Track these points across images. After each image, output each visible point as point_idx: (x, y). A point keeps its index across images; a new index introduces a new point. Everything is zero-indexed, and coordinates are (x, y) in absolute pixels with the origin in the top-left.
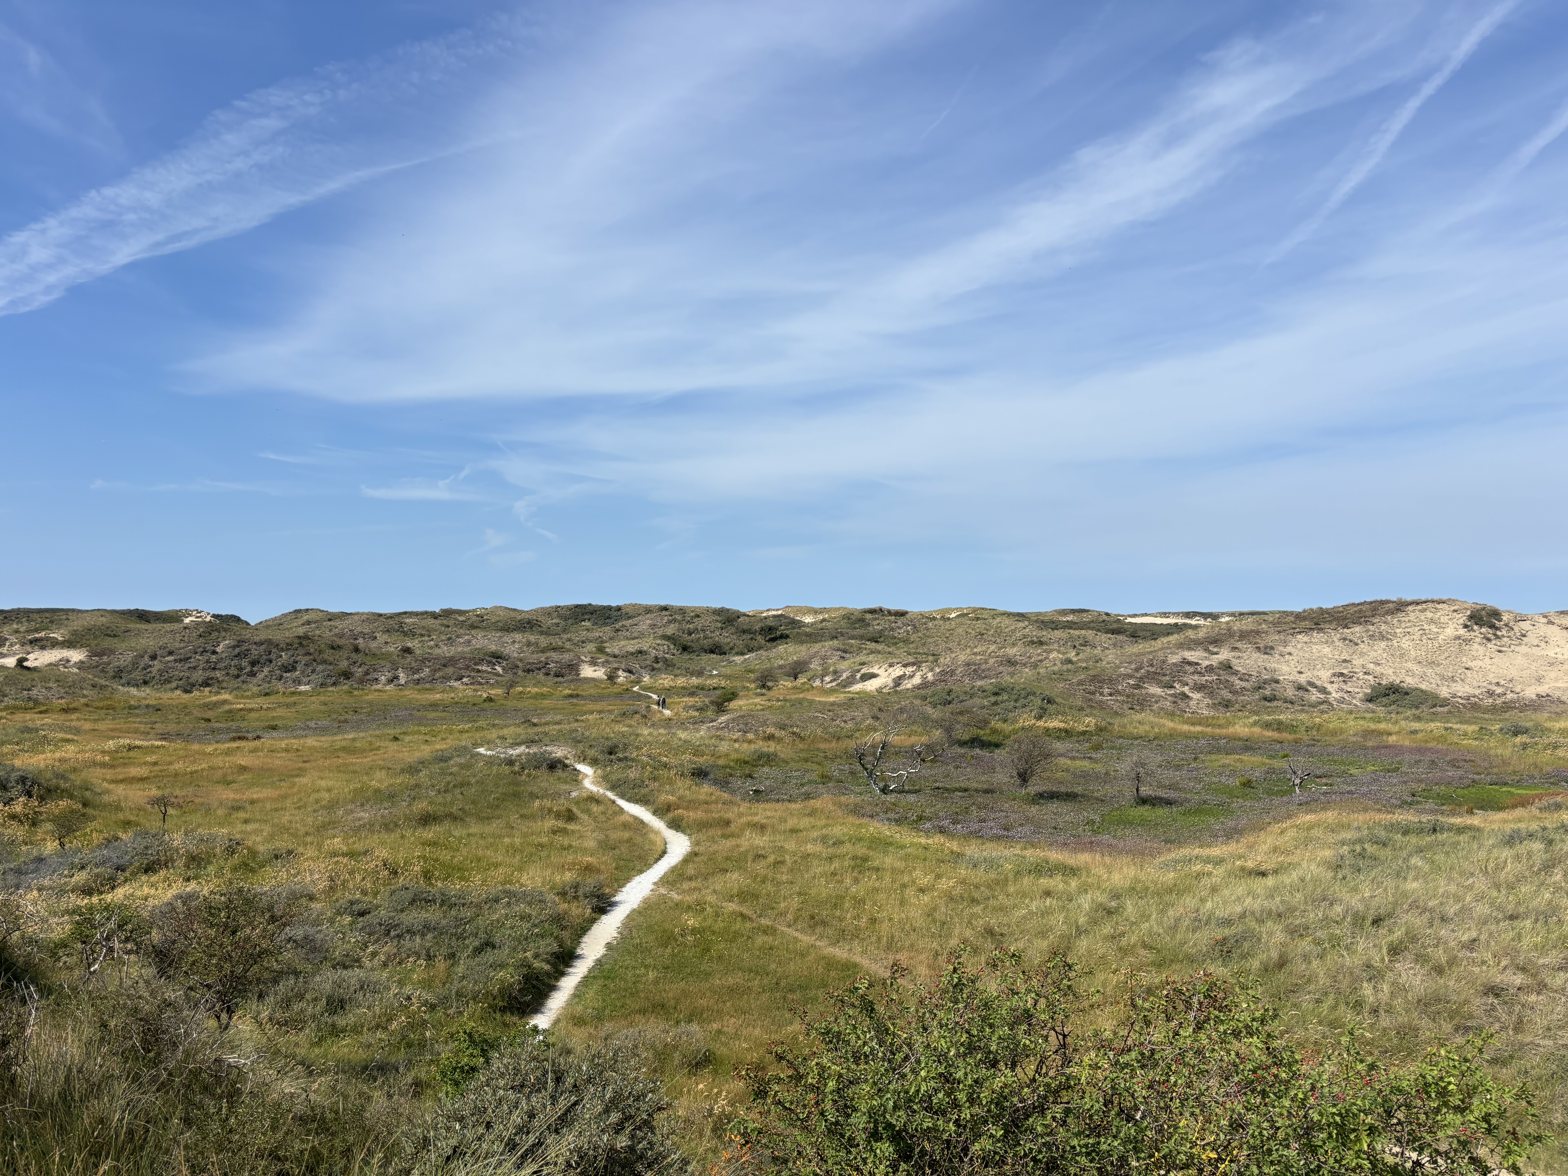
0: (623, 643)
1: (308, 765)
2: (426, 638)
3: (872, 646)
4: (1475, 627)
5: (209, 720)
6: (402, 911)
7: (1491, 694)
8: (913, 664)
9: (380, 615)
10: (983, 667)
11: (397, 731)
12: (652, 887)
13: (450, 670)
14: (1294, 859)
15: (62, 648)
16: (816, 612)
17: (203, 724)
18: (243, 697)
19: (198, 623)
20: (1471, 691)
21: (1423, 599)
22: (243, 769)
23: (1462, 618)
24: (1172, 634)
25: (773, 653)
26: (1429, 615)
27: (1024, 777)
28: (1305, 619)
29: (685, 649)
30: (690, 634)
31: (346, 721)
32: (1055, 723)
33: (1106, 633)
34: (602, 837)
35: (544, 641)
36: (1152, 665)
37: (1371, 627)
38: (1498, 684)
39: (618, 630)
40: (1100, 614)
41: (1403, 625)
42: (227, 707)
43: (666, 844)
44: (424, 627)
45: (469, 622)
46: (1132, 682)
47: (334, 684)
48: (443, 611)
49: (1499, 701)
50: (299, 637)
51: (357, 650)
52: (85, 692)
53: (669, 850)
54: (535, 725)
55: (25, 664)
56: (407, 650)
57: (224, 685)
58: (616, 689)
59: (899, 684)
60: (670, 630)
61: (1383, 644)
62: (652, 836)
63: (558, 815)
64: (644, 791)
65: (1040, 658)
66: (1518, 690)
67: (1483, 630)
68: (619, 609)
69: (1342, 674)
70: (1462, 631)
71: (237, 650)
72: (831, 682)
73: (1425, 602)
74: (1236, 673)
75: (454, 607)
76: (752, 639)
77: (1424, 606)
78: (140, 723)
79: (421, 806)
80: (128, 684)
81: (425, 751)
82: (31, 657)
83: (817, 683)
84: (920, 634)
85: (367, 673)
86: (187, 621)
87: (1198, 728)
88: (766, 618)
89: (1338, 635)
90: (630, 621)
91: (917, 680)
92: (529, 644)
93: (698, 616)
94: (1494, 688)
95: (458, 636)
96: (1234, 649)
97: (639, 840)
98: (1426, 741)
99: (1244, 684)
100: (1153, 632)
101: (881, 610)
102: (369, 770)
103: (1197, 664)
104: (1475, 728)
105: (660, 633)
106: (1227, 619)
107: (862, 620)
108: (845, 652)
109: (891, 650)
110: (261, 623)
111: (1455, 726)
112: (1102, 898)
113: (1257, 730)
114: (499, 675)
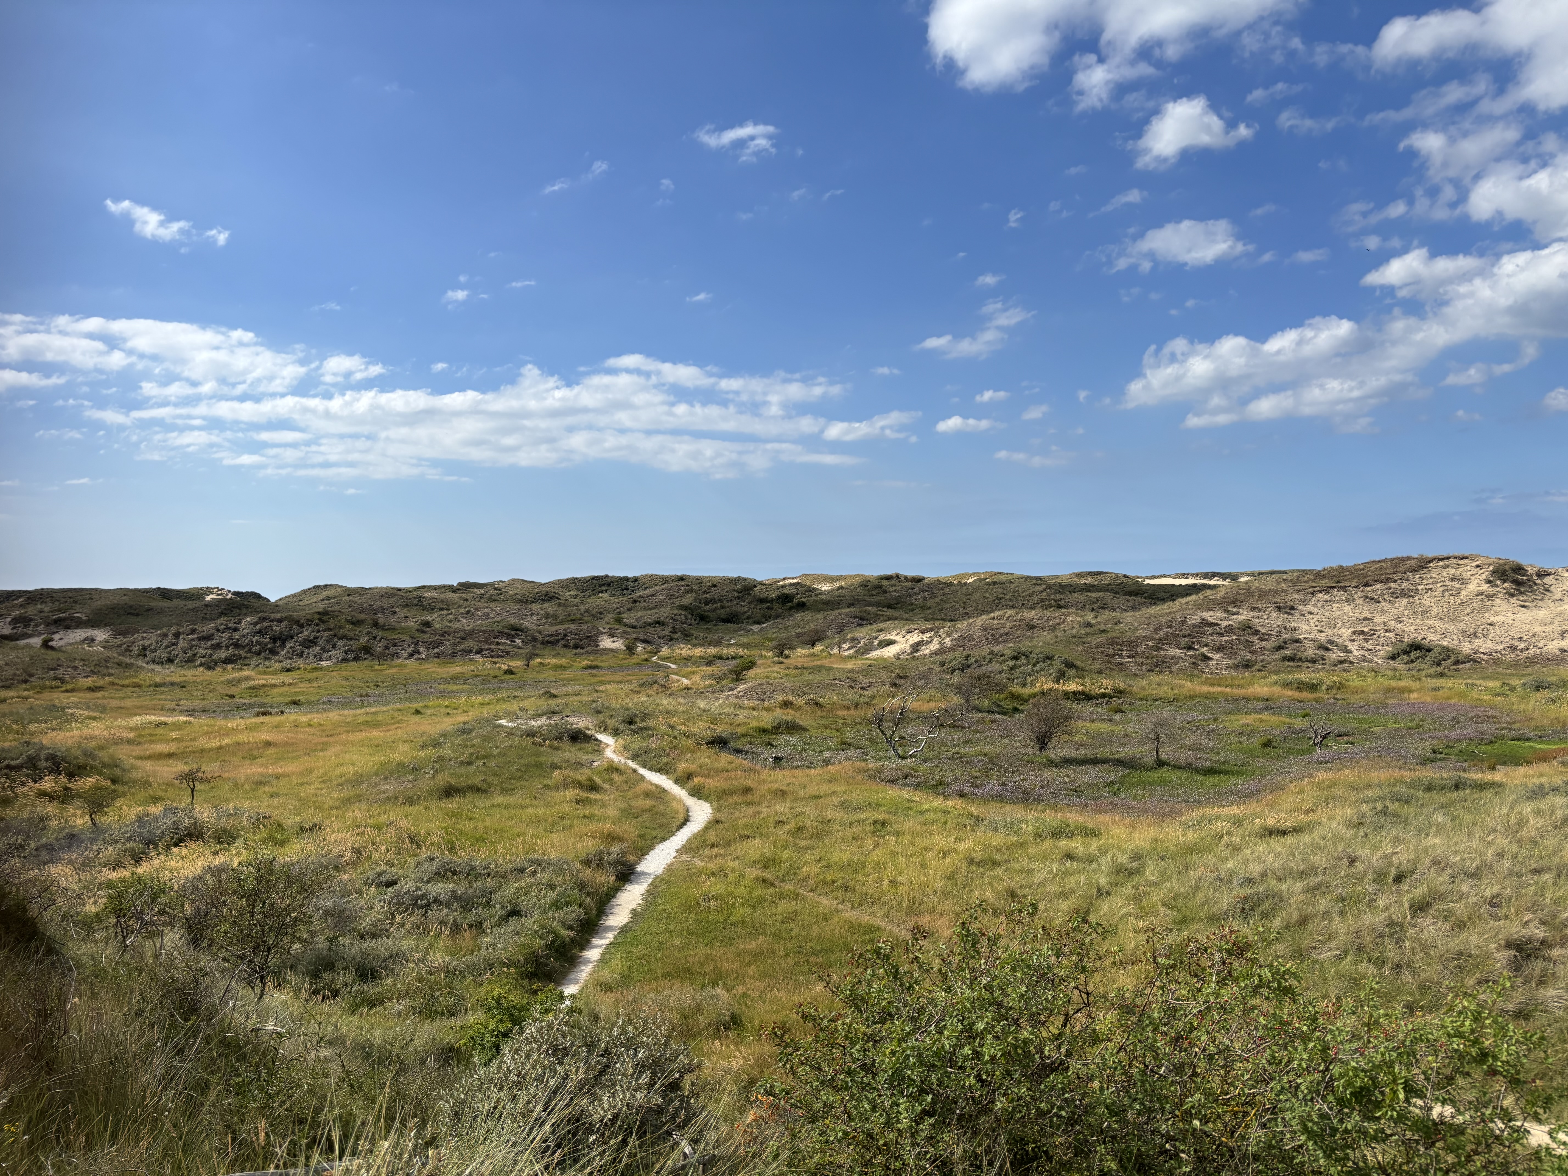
0: (639, 614)
1: (331, 739)
2: (445, 612)
3: (889, 612)
4: (1498, 582)
5: (233, 696)
6: (428, 882)
7: (1513, 648)
8: (930, 630)
9: (399, 590)
10: (1001, 631)
11: (419, 705)
12: (676, 854)
13: (469, 644)
14: (1316, 817)
15: (86, 627)
16: (832, 579)
17: (227, 700)
18: (265, 673)
19: (219, 601)
20: (1494, 647)
21: (1445, 555)
22: (268, 744)
23: (1485, 574)
24: (1190, 594)
25: (790, 622)
26: (1452, 571)
27: (1043, 741)
28: (1324, 577)
29: (703, 618)
30: (707, 604)
31: (367, 695)
32: (1073, 686)
33: (1125, 595)
34: (625, 805)
35: (561, 613)
36: (1170, 627)
37: (1393, 585)
38: (1521, 639)
39: (635, 602)
40: (1117, 576)
41: (1425, 582)
42: (251, 683)
43: (688, 811)
44: (442, 601)
45: (488, 595)
46: (1150, 644)
47: (355, 659)
48: (460, 584)
49: (1523, 656)
50: (319, 613)
51: (376, 624)
52: (111, 671)
53: (692, 819)
54: (555, 696)
55: (50, 643)
56: (427, 624)
57: (247, 662)
58: (635, 660)
59: (917, 651)
60: (688, 600)
61: (1405, 601)
62: (674, 804)
63: (580, 785)
64: (665, 760)
65: (1058, 621)
66: (1541, 644)
67: (1506, 585)
68: (636, 580)
69: (1362, 633)
70: (1485, 587)
71: (258, 627)
72: (849, 649)
73: (1448, 558)
74: (1257, 632)
75: (472, 580)
76: (768, 608)
77: (1446, 562)
78: (166, 700)
79: (445, 778)
80: (153, 661)
81: (447, 724)
82: (56, 637)
83: (835, 651)
84: (937, 600)
85: (387, 648)
86: (208, 598)
87: (1217, 689)
88: (782, 587)
89: (1359, 594)
90: (647, 591)
91: (935, 646)
92: (547, 616)
93: (715, 586)
94: (1516, 643)
95: (477, 609)
96: (1253, 609)
97: (661, 808)
98: (1448, 698)
99: (1263, 644)
100: (1172, 593)
101: (897, 576)
102: (392, 745)
103: (1217, 624)
104: (1498, 684)
105: (678, 603)
106: (1246, 579)
107: (880, 587)
108: (862, 619)
109: (907, 616)
110: (281, 599)
111: (1477, 682)
112: (1123, 859)
113: (1277, 689)
114: (519, 648)
